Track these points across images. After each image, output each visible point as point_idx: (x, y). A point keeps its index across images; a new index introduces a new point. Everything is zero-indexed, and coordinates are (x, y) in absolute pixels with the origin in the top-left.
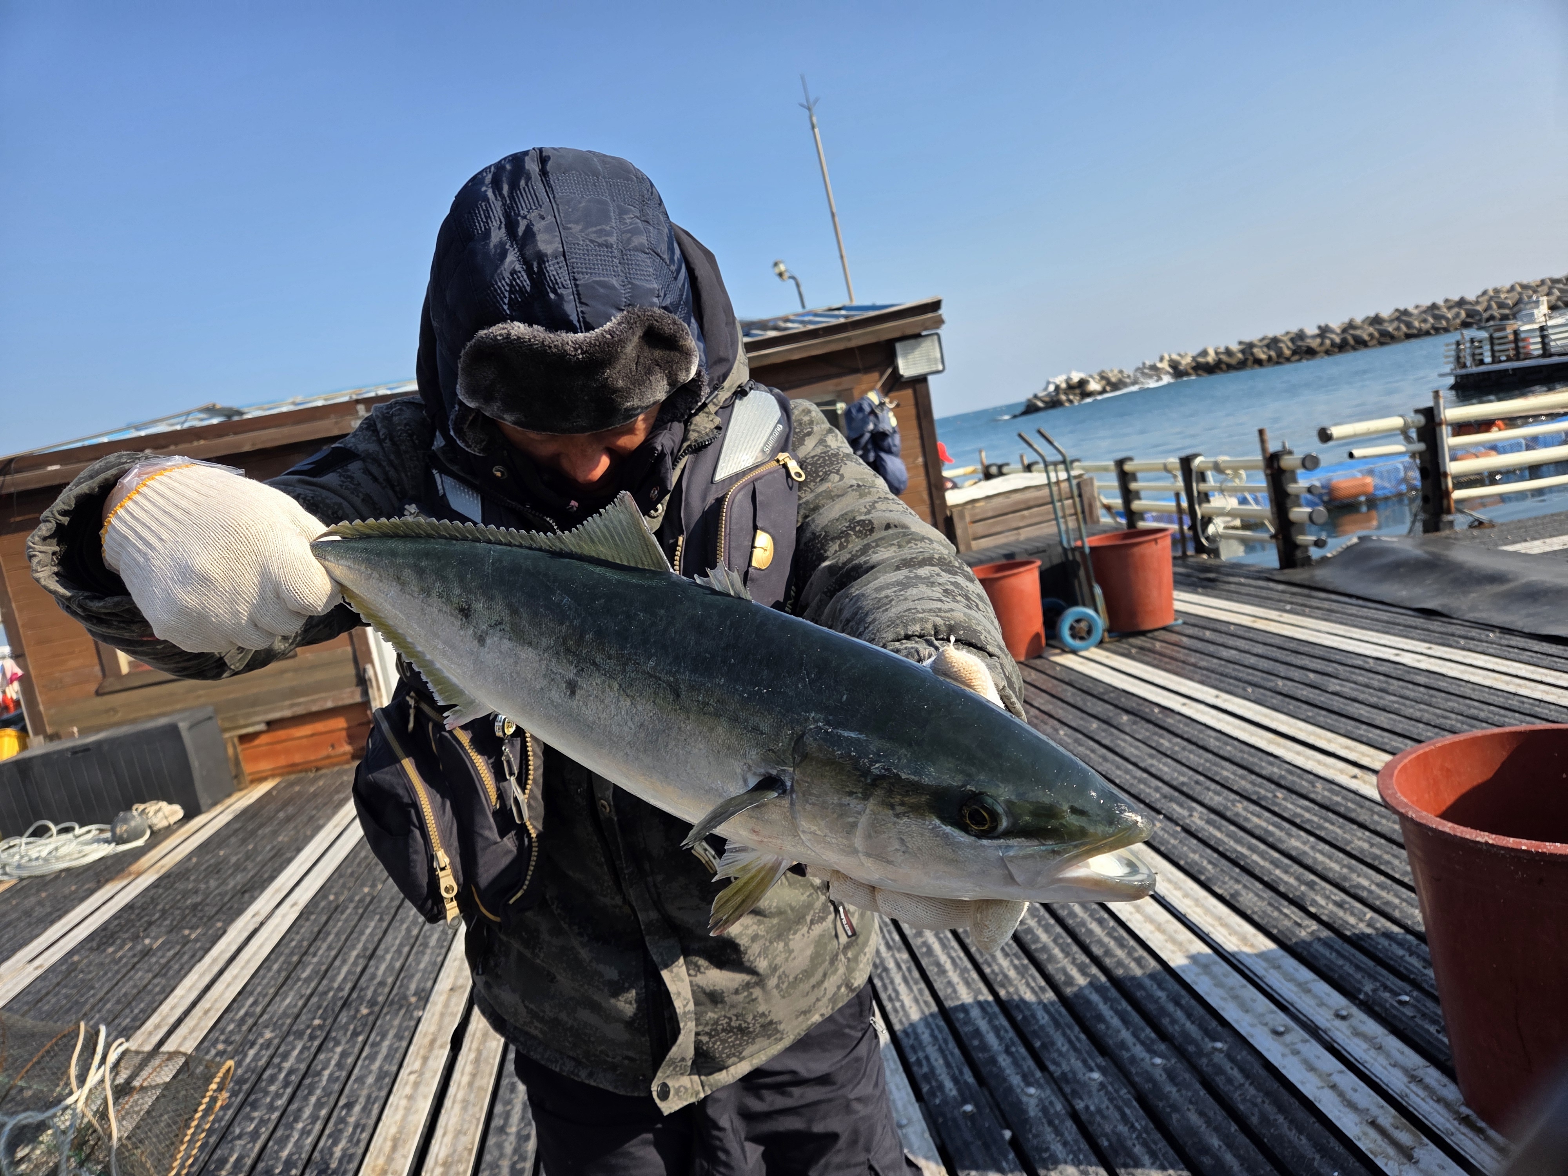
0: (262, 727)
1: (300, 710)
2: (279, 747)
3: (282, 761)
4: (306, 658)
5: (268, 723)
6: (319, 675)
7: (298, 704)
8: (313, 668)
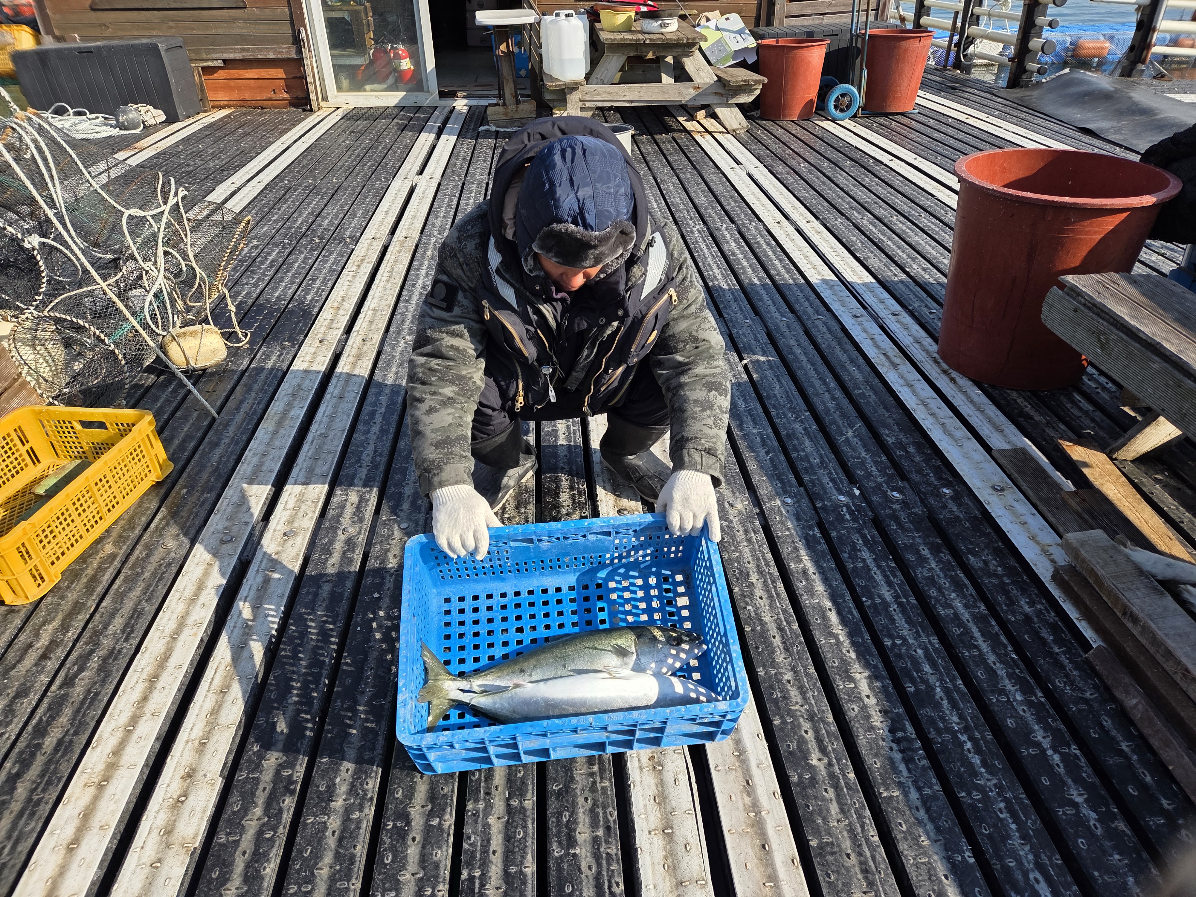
0: (220, 63)
1: (248, 56)
2: (232, 83)
3: (235, 96)
4: (254, 11)
5: (224, 61)
6: (263, 29)
7: (247, 50)
8: (258, 21)
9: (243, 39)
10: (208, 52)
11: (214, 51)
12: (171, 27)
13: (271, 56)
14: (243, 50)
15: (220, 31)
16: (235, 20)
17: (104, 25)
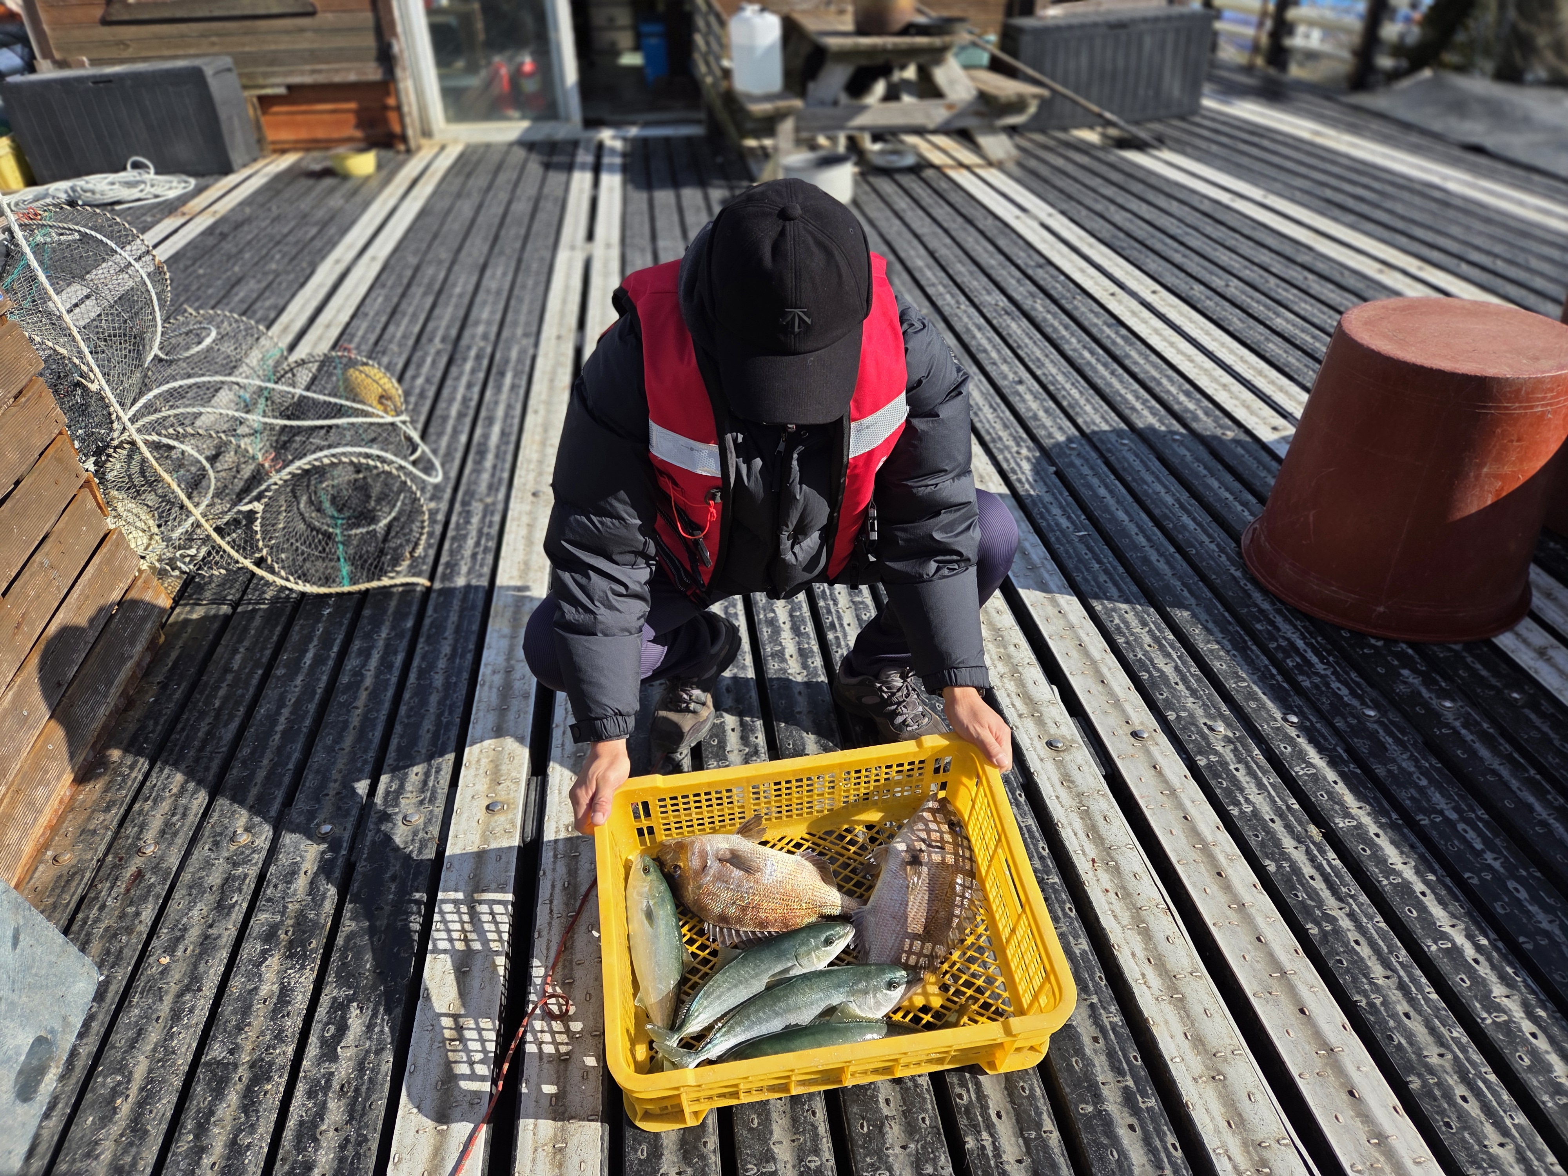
0: (282, 91)
1: (321, 79)
3: (303, 134)
4: (326, 18)
5: (290, 87)
6: (340, 42)
7: (319, 71)
8: (335, 31)
9: (314, 56)
10: (266, 75)
11: (274, 74)
12: (213, 44)
13: (352, 77)
14: (314, 72)
15: (282, 47)
16: (301, 30)
17: (122, 44)
